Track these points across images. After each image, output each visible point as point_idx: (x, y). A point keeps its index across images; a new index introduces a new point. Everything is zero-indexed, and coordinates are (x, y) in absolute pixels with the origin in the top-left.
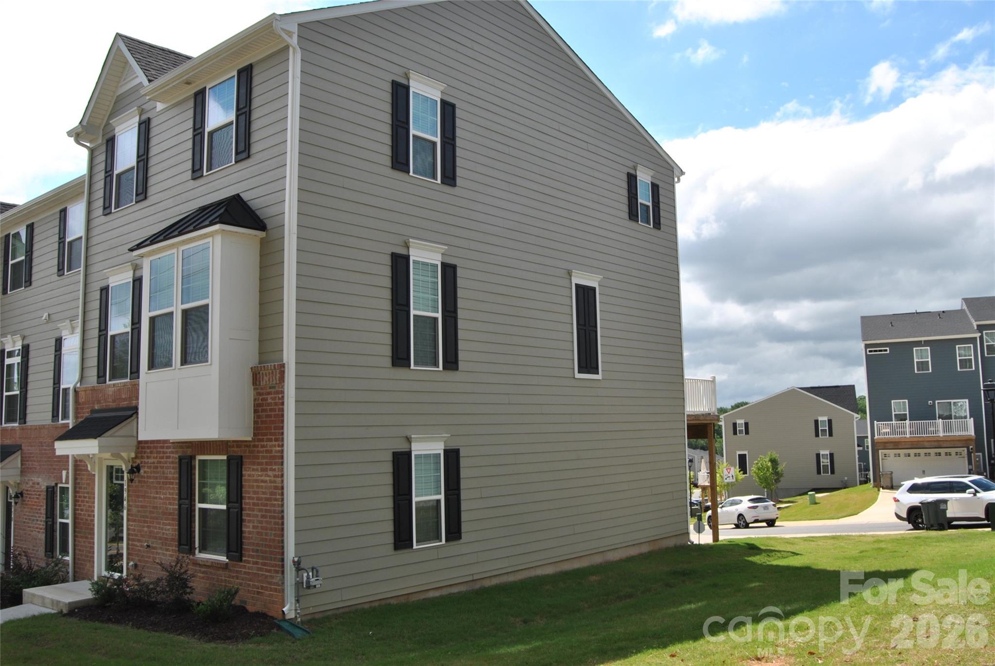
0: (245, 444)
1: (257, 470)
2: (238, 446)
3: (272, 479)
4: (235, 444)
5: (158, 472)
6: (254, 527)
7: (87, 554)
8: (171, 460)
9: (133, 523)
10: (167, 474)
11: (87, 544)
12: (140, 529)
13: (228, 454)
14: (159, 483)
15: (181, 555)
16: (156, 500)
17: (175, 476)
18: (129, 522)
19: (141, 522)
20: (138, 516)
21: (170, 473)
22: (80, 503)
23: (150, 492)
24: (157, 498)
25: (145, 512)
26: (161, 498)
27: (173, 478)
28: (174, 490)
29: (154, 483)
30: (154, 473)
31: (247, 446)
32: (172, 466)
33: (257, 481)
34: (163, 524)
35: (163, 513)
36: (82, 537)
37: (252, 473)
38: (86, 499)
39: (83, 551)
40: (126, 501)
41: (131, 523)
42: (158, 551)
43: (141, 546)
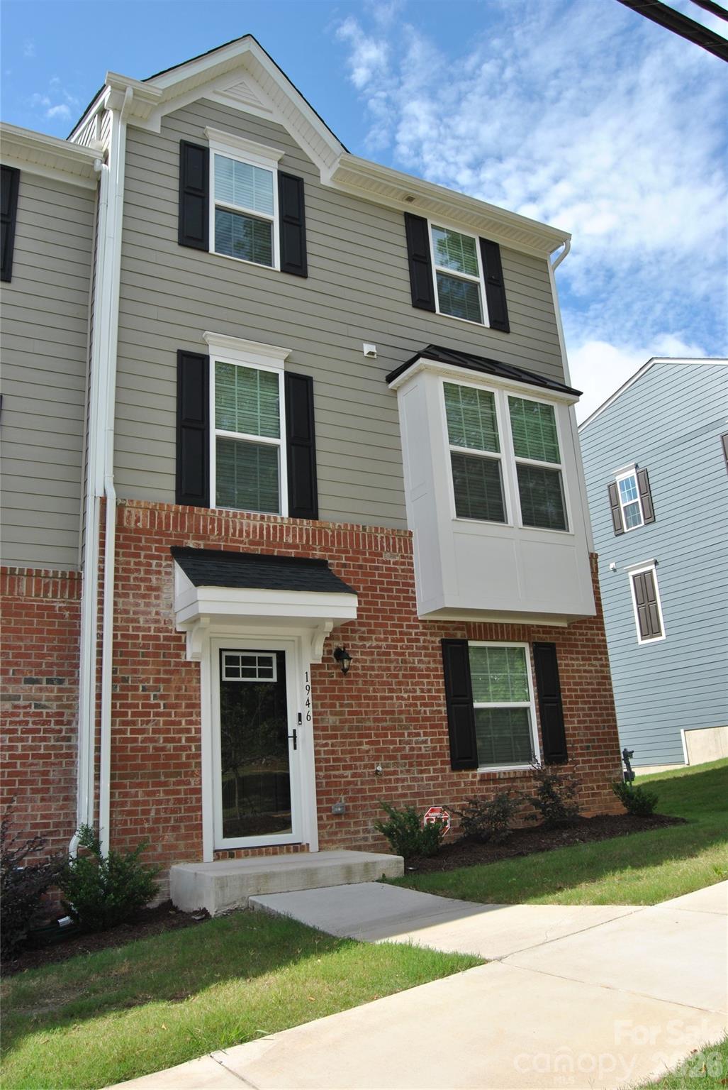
0: (557, 630)
1: (577, 659)
2: (544, 633)
3: (599, 668)
4: (541, 629)
5: (391, 661)
6: (579, 722)
7: (163, 815)
8: (421, 644)
9: (330, 742)
10: (414, 663)
11: (162, 796)
12: (350, 748)
13: (532, 641)
14: (396, 676)
15: (455, 773)
16: (389, 701)
17: (432, 665)
18: (319, 741)
19: (352, 736)
20: (342, 728)
21: (420, 661)
22: (129, 718)
23: (374, 691)
24: (391, 698)
25: (363, 720)
26: (402, 699)
27: (428, 669)
28: (432, 686)
29: (382, 676)
30: (381, 661)
31: (559, 633)
32: (423, 652)
33: (578, 671)
34: (409, 734)
35: (410, 720)
36: (140, 785)
37: (570, 662)
38: (155, 710)
39: (146, 812)
40: (311, 705)
41: (324, 742)
42: (400, 776)
43: (354, 775)
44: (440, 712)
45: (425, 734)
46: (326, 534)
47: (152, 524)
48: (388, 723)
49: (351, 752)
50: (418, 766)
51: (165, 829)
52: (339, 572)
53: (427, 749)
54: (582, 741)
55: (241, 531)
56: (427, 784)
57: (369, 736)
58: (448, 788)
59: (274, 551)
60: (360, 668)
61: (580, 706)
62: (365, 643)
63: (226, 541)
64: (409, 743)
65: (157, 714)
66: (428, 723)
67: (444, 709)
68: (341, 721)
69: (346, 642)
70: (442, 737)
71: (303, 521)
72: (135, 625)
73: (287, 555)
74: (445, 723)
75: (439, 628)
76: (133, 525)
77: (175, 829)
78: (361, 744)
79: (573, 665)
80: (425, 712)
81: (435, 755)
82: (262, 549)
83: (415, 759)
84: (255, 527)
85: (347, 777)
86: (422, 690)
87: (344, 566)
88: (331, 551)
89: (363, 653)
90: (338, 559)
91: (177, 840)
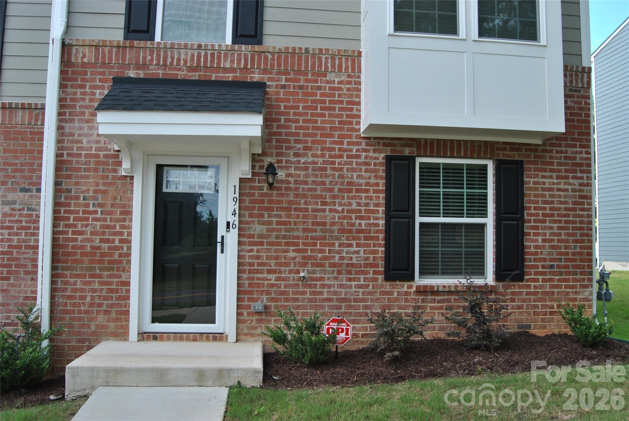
0: (529, 147)
1: (551, 177)
2: (512, 150)
3: (577, 187)
4: (508, 147)
5: (327, 176)
6: (544, 241)
7: (97, 301)
8: (362, 160)
9: (255, 248)
10: (352, 178)
11: (97, 286)
12: (276, 254)
13: (496, 158)
14: (331, 190)
15: (388, 283)
16: (322, 214)
17: (373, 181)
18: (244, 247)
19: (278, 244)
20: (269, 236)
21: (359, 177)
22: (71, 221)
23: (306, 203)
24: (324, 211)
25: (292, 230)
26: (336, 211)
27: (368, 184)
28: (371, 200)
29: (316, 190)
30: (316, 176)
31: (531, 150)
32: (364, 168)
33: (549, 189)
34: (340, 245)
35: (343, 231)
36: (78, 276)
37: (541, 180)
38: (94, 216)
39: (83, 298)
40: (237, 215)
41: (250, 248)
42: (326, 282)
43: (278, 279)
44: (377, 225)
45: (358, 245)
46: (266, 58)
47: (97, 58)
48: (318, 234)
49: (277, 258)
50: (346, 274)
51: (98, 312)
52: (278, 93)
53: (359, 259)
54: (545, 260)
55: (179, 60)
56: (355, 292)
57: (297, 244)
58: (378, 296)
59: (211, 76)
60: (292, 182)
61: (548, 224)
62: (300, 159)
63: (165, 69)
64: (339, 252)
65: (95, 219)
66: (363, 235)
67: (382, 222)
68: (268, 230)
69: (279, 158)
70: (377, 248)
71: (241, 47)
72: (79, 145)
73: (224, 79)
74: (381, 236)
75: (384, 145)
76: (80, 60)
77: (106, 312)
78: (287, 251)
79: (544, 183)
80: (360, 225)
81: (366, 265)
82: (199, 75)
83: (344, 267)
84: (193, 55)
85: (270, 280)
86: (359, 204)
87: (284, 87)
88: (271, 73)
89: (296, 168)
90: (277, 81)
91: (108, 321)
